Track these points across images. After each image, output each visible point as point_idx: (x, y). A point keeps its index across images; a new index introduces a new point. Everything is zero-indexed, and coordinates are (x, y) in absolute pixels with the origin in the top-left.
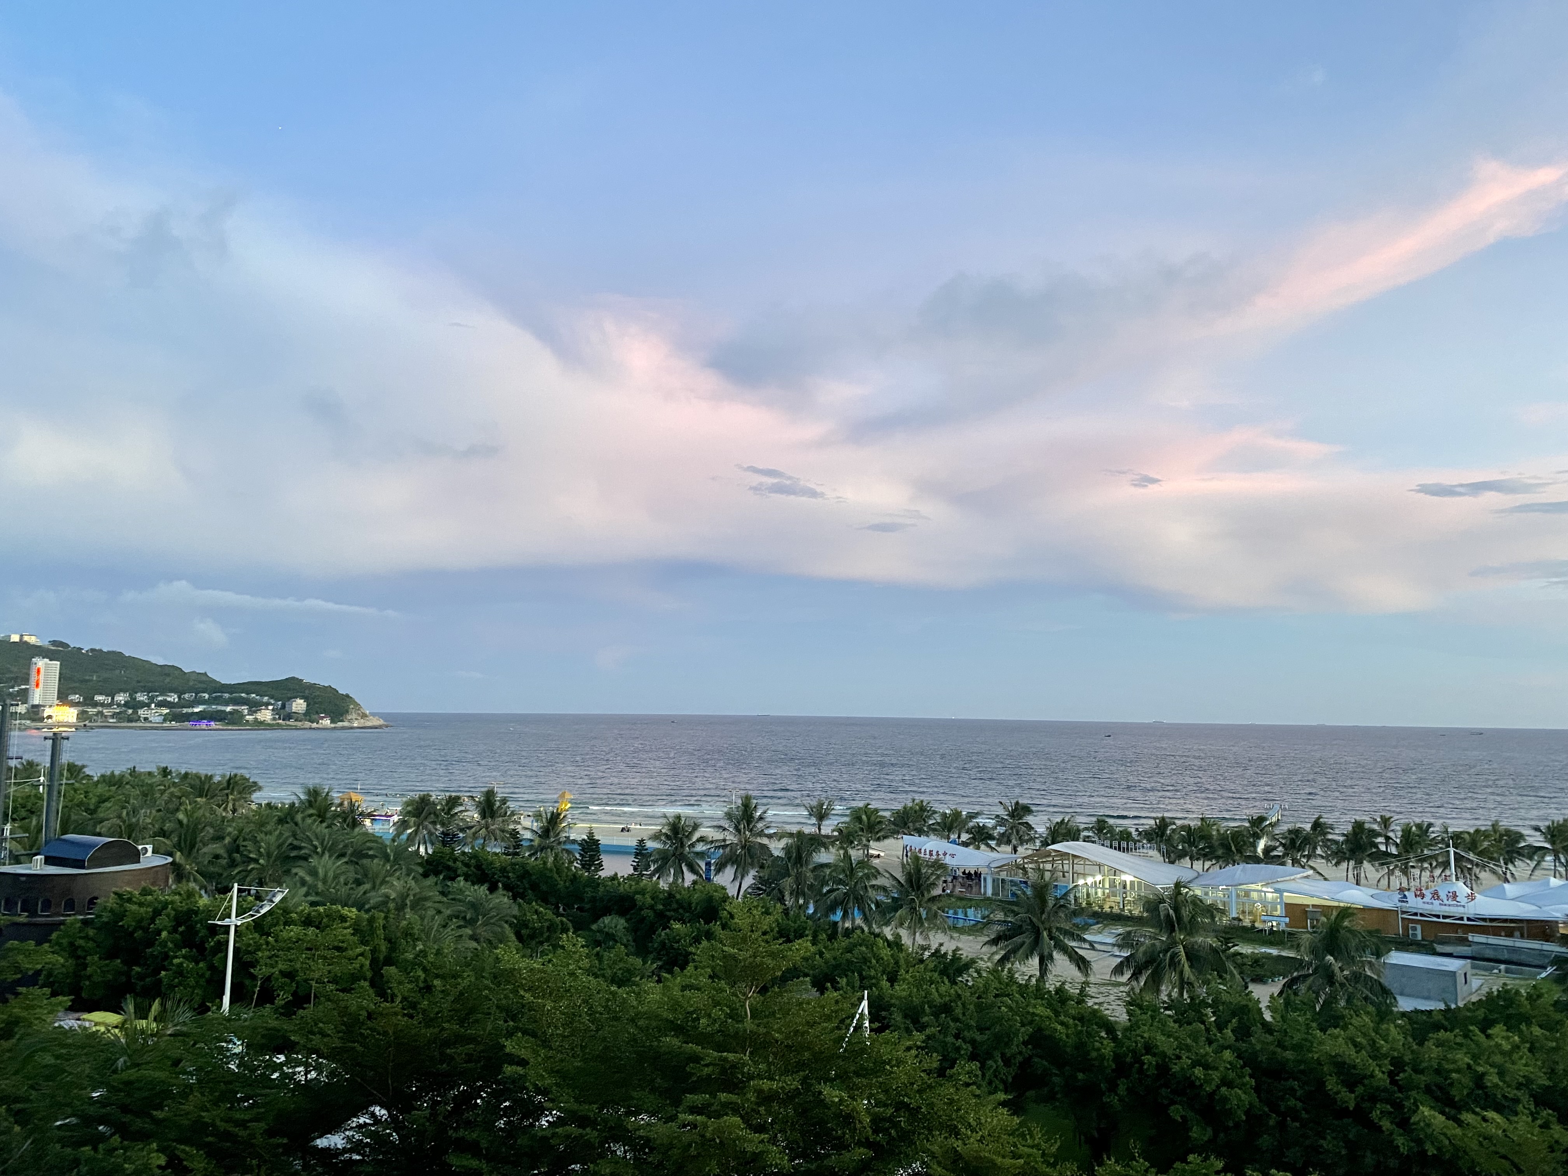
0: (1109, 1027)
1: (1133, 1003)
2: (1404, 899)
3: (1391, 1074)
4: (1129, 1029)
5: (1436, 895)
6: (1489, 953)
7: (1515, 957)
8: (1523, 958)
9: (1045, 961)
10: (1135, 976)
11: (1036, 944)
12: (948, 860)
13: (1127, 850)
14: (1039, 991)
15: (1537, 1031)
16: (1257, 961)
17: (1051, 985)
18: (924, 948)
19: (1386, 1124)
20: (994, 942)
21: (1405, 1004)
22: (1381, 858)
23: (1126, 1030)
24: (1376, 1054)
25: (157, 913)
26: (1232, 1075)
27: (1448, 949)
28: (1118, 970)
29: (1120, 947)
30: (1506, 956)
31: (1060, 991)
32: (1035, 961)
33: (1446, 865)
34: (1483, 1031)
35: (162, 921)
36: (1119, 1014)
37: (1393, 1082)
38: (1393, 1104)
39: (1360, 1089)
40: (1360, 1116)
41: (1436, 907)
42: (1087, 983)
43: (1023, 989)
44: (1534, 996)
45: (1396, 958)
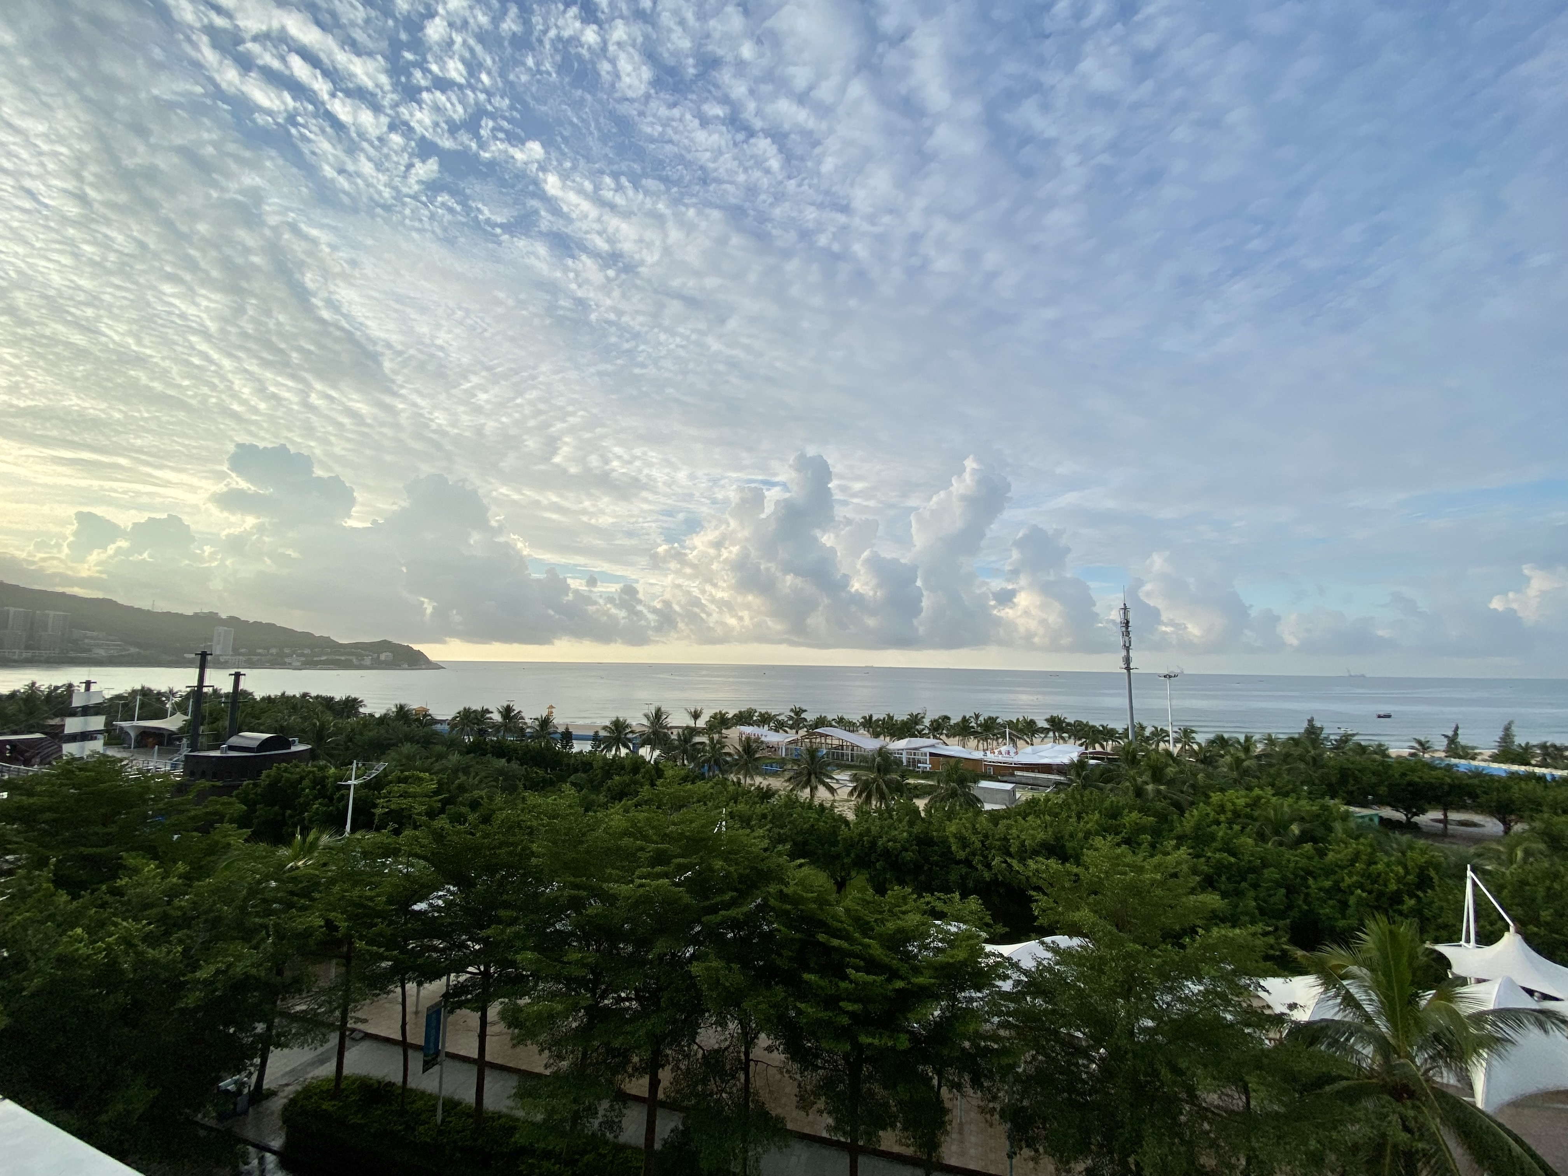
0: (847, 823)
1: (858, 811)
2: (985, 755)
3: (982, 842)
4: (857, 824)
5: (1000, 752)
6: (1024, 781)
7: (1035, 782)
8: (1039, 782)
9: (813, 790)
10: (859, 796)
11: (808, 783)
12: (763, 739)
13: (853, 731)
14: (810, 806)
15: (1048, 818)
16: (916, 787)
17: (816, 802)
18: (751, 785)
19: (979, 867)
20: (789, 780)
21: (988, 807)
22: (975, 734)
23: (855, 824)
24: (975, 832)
25: (302, 778)
26: (907, 845)
27: (1005, 779)
28: (851, 793)
29: (851, 781)
30: (1031, 782)
31: (821, 805)
32: (808, 790)
33: (1004, 737)
34: (1024, 819)
35: (306, 782)
36: (851, 816)
37: (983, 845)
38: (983, 856)
39: (968, 850)
40: (968, 863)
41: (1000, 758)
42: (834, 801)
43: (802, 805)
44: (1047, 800)
45: (984, 784)
